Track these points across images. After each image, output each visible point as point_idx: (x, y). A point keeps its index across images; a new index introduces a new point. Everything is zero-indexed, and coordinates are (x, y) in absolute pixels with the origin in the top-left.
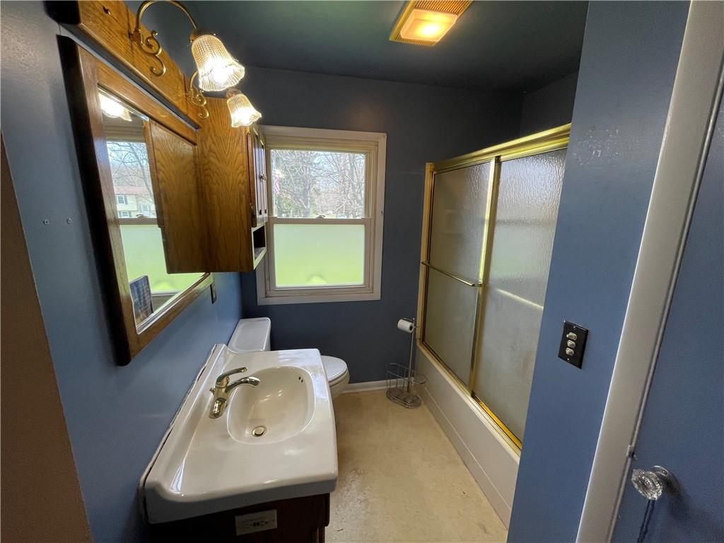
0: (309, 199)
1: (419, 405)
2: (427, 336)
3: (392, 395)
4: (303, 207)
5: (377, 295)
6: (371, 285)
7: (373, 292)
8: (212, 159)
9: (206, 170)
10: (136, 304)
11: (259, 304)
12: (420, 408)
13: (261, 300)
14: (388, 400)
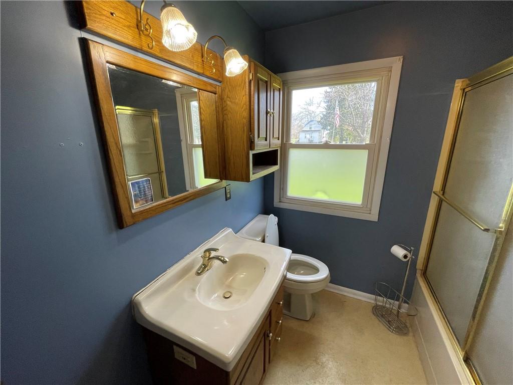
0: (366, 129)
1: (406, 334)
2: (429, 269)
3: (378, 311)
4: (360, 137)
5: (374, 216)
6: (369, 206)
7: (370, 214)
8: (228, 103)
9: (225, 110)
10: (135, 195)
11: (275, 206)
12: (405, 338)
13: (276, 204)
14: (371, 314)
